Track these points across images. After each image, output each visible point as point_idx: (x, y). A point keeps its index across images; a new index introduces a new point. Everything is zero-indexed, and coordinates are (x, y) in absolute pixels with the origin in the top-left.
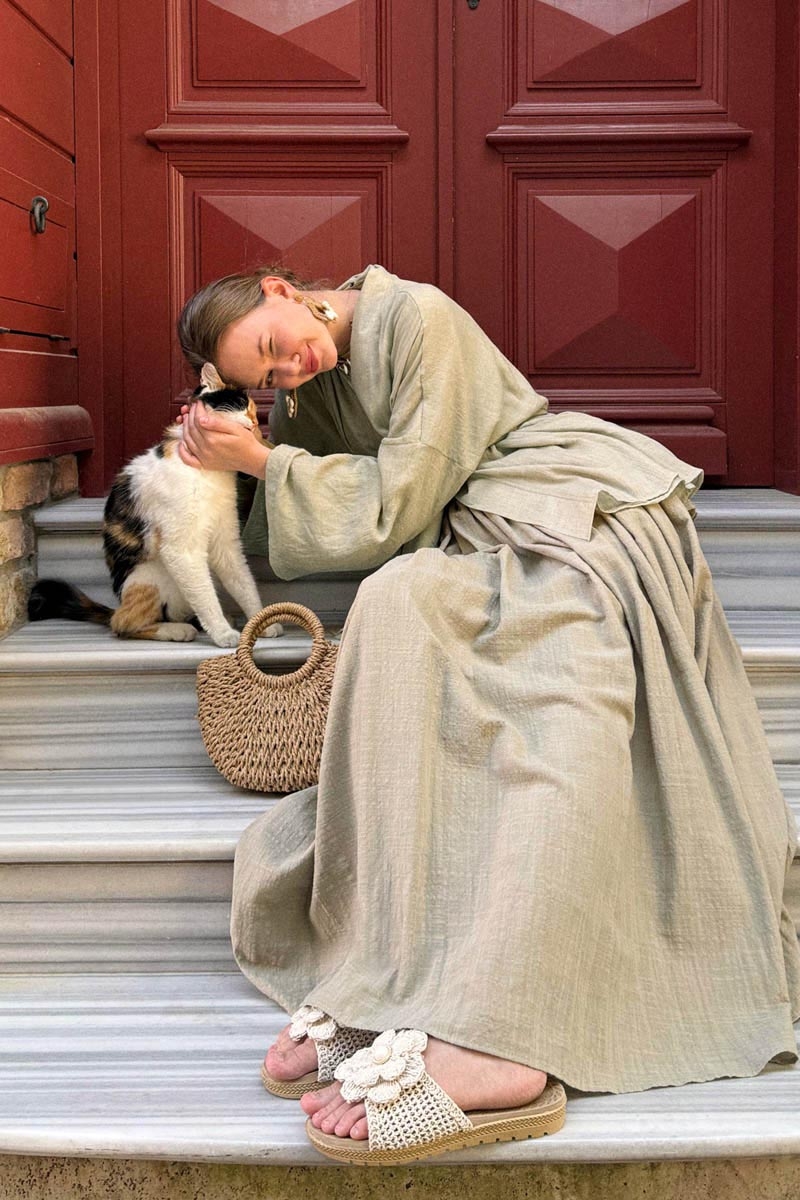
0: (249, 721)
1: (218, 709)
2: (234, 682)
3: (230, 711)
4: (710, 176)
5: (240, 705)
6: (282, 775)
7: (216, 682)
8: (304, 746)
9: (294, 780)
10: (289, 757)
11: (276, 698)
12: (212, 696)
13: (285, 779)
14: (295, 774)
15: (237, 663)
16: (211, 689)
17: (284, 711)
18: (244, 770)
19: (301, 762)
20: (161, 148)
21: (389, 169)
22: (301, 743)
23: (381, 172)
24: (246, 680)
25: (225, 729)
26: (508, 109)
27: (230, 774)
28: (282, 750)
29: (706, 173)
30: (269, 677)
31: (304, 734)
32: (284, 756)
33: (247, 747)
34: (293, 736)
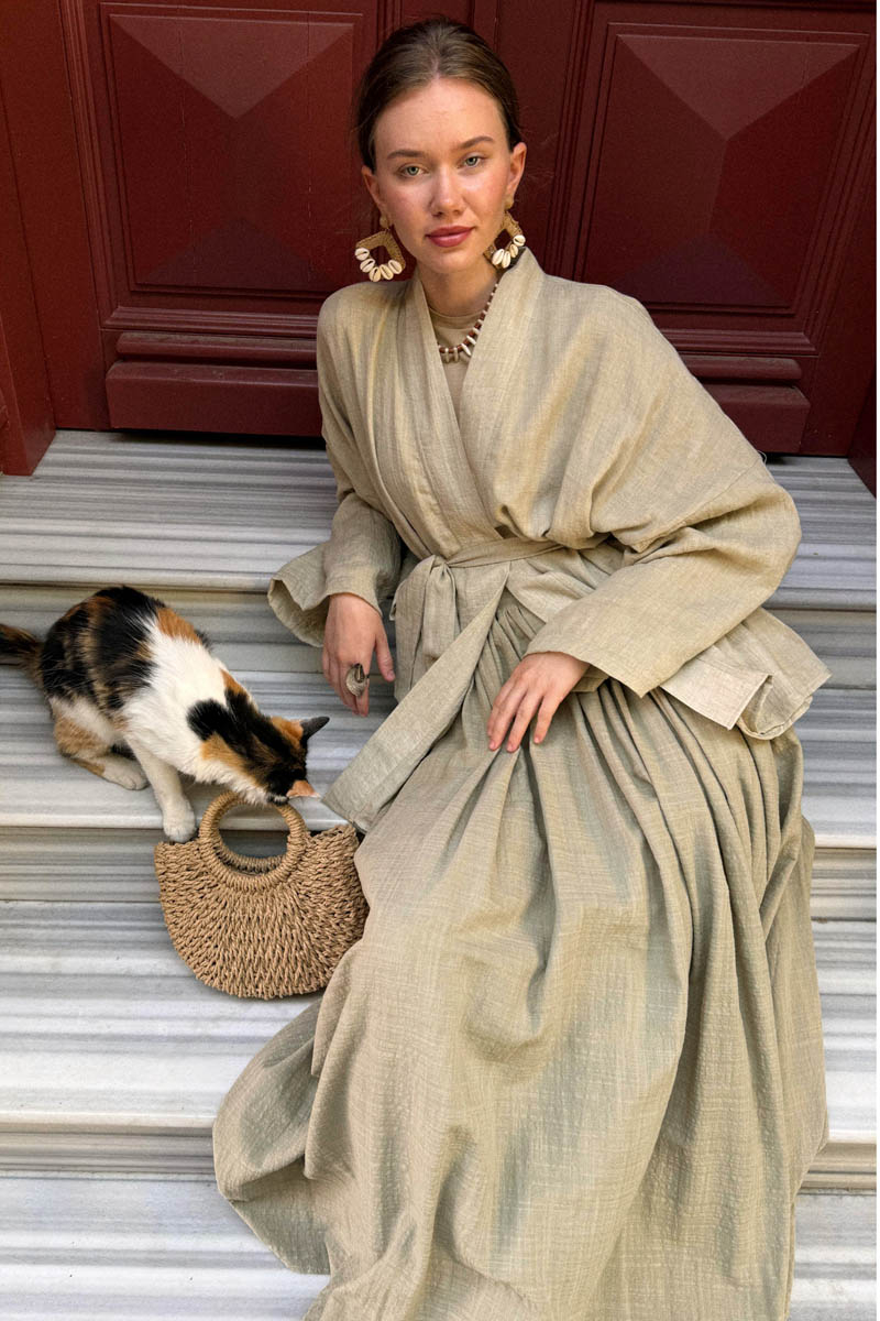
0: (219, 928)
3: (197, 912)
11: (248, 901)
15: (198, 856)
17: (258, 919)
19: (280, 978)
22: (279, 959)
25: (192, 933)
28: (258, 965)
30: (238, 879)
31: (283, 949)
32: (260, 971)
33: (218, 958)
34: (270, 950)
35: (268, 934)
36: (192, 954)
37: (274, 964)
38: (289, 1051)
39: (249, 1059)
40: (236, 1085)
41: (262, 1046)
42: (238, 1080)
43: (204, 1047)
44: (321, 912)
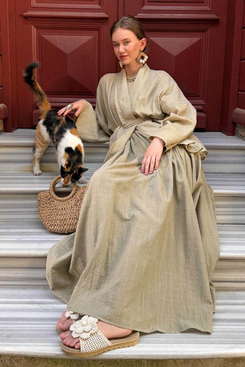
0: (54, 212)
1: (44, 208)
2: (49, 200)
3: (48, 209)
4: (206, 32)
5: (51, 207)
6: (65, 228)
7: (43, 200)
8: (71, 219)
9: (69, 230)
10: (66, 223)
11: (62, 204)
12: (42, 204)
13: (65, 229)
14: (69, 228)
15: (49, 194)
16: (42, 202)
17: (65, 208)
18: (53, 227)
19: (70, 224)
20: (28, 19)
21: (102, 27)
22: (70, 218)
23: (99, 29)
24: (53, 199)
25: (46, 215)
26: (141, 8)
27: (49, 228)
28: (64, 221)
29: (204, 31)
30: (60, 198)
31: (71, 216)
33: (53, 220)
34: (67, 216)
35: (67, 212)
36: (46, 221)
37: (69, 220)
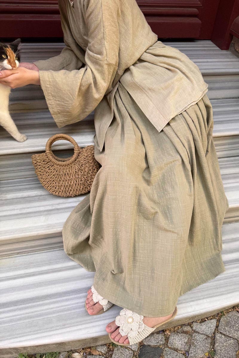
0: (56, 177)
1: (43, 173)
2: (47, 163)
3: (48, 174)
5: (51, 172)
7: (40, 164)
10: (72, 188)
11: (64, 169)
15: (46, 157)
17: (68, 173)
24: (52, 163)
25: (48, 180)
30: (60, 163)
31: (76, 181)
32: (70, 188)
33: (57, 186)
34: (72, 182)
35: (71, 177)
36: (48, 186)
37: (74, 186)
38: (82, 208)
39: (70, 212)
40: (68, 219)
41: (74, 208)
42: (68, 218)
43: (56, 211)
44: (87, 169)
